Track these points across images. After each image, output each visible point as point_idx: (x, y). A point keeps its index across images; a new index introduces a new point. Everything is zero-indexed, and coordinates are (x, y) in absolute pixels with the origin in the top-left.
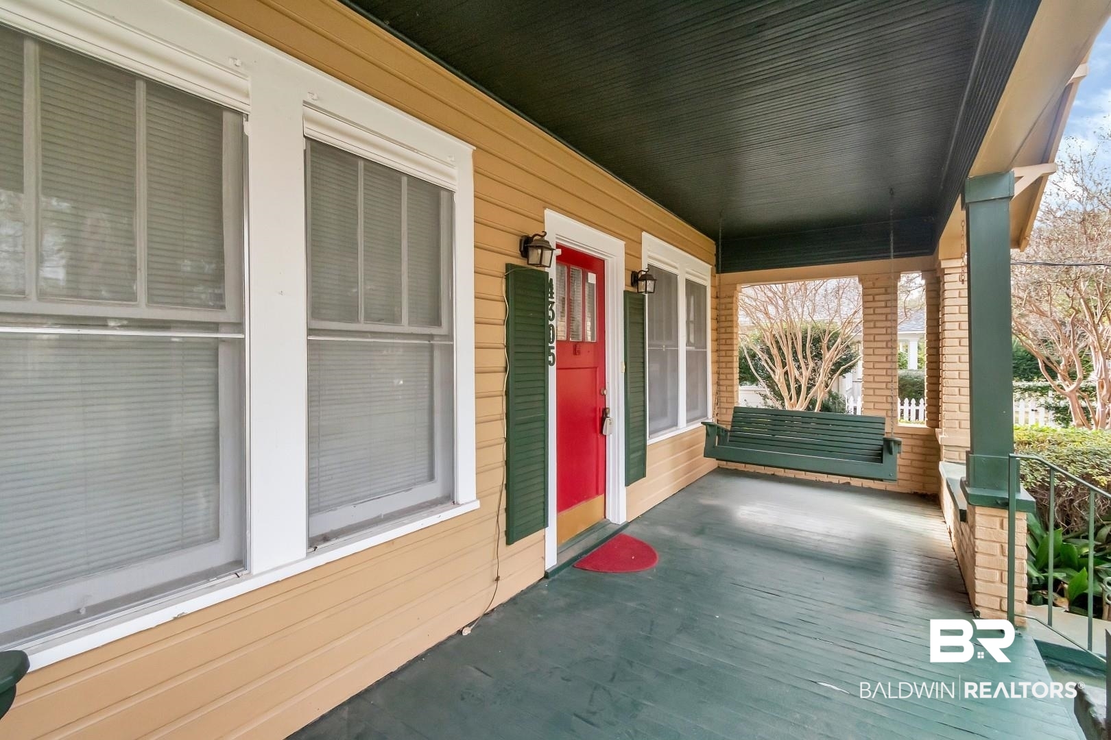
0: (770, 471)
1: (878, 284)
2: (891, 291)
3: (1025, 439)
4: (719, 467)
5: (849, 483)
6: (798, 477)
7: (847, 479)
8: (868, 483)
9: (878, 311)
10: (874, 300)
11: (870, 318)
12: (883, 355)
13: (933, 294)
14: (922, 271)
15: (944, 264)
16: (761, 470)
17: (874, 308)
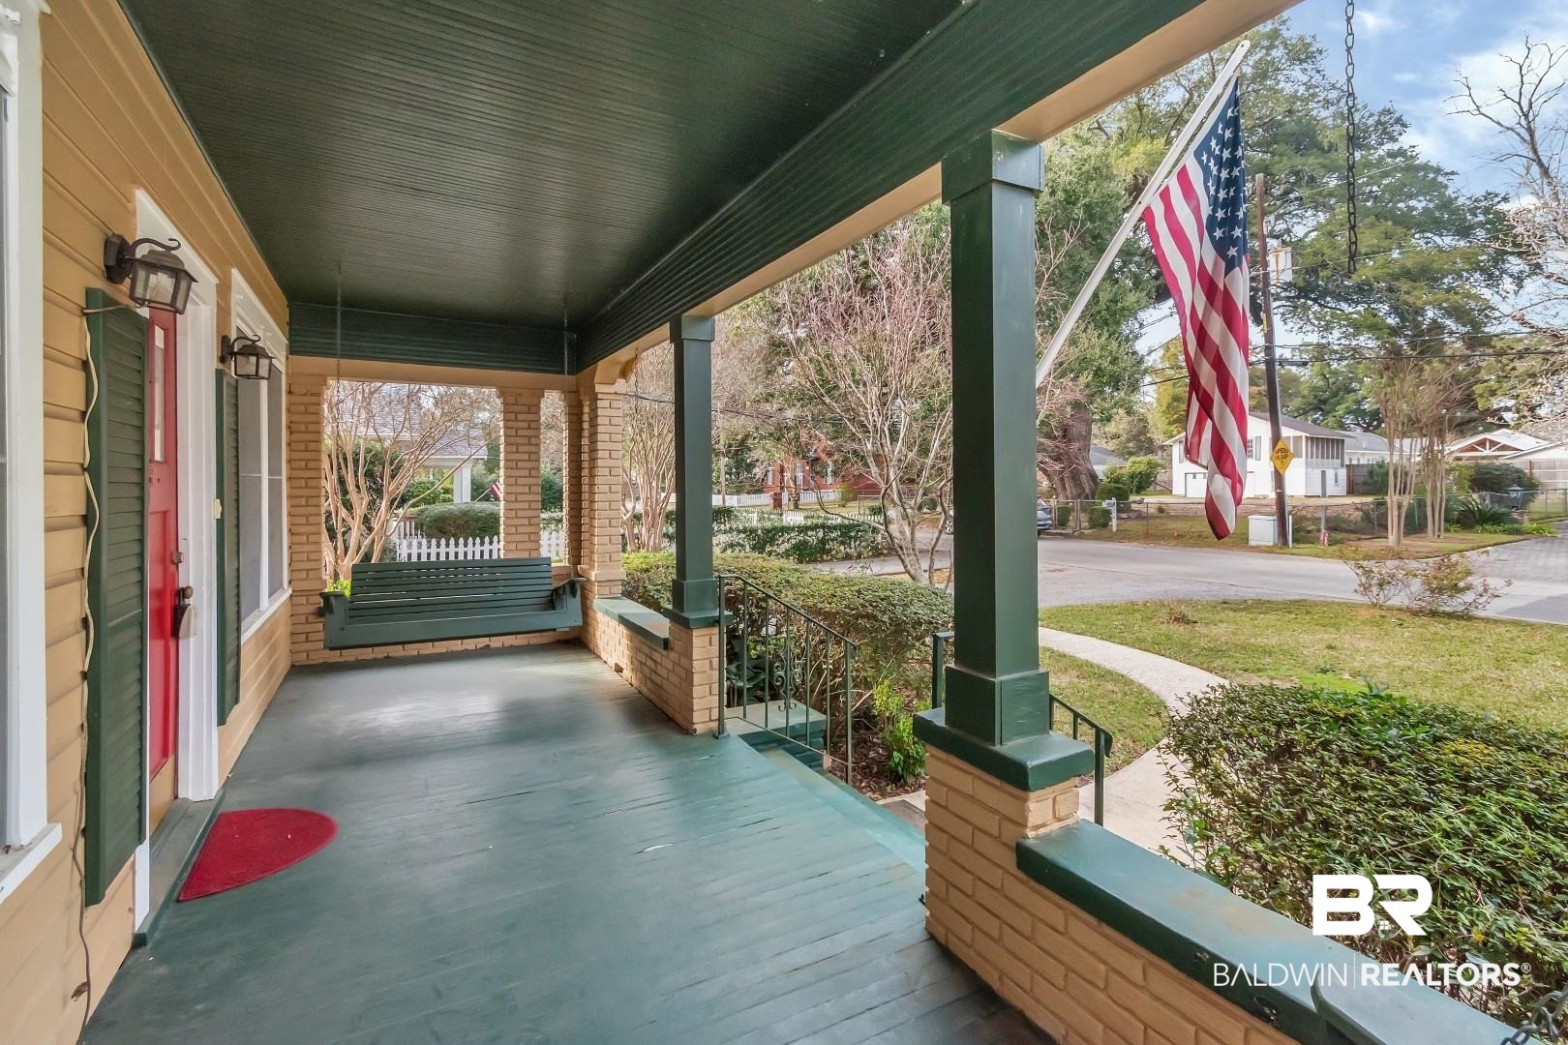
0: (380, 653)
1: (521, 401)
2: (534, 409)
3: (644, 566)
4: (293, 666)
5: (488, 646)
6: (422, 652)
7: (485, 641)
8: (509, 641)
9: (520, 433)
10: (516, 420)
11: (512, 440)
12: (525, 485)
13: (575, 418)
14: (563, 392)
15: (598, 388)
16: (367, 654)
17: (517, 429)
